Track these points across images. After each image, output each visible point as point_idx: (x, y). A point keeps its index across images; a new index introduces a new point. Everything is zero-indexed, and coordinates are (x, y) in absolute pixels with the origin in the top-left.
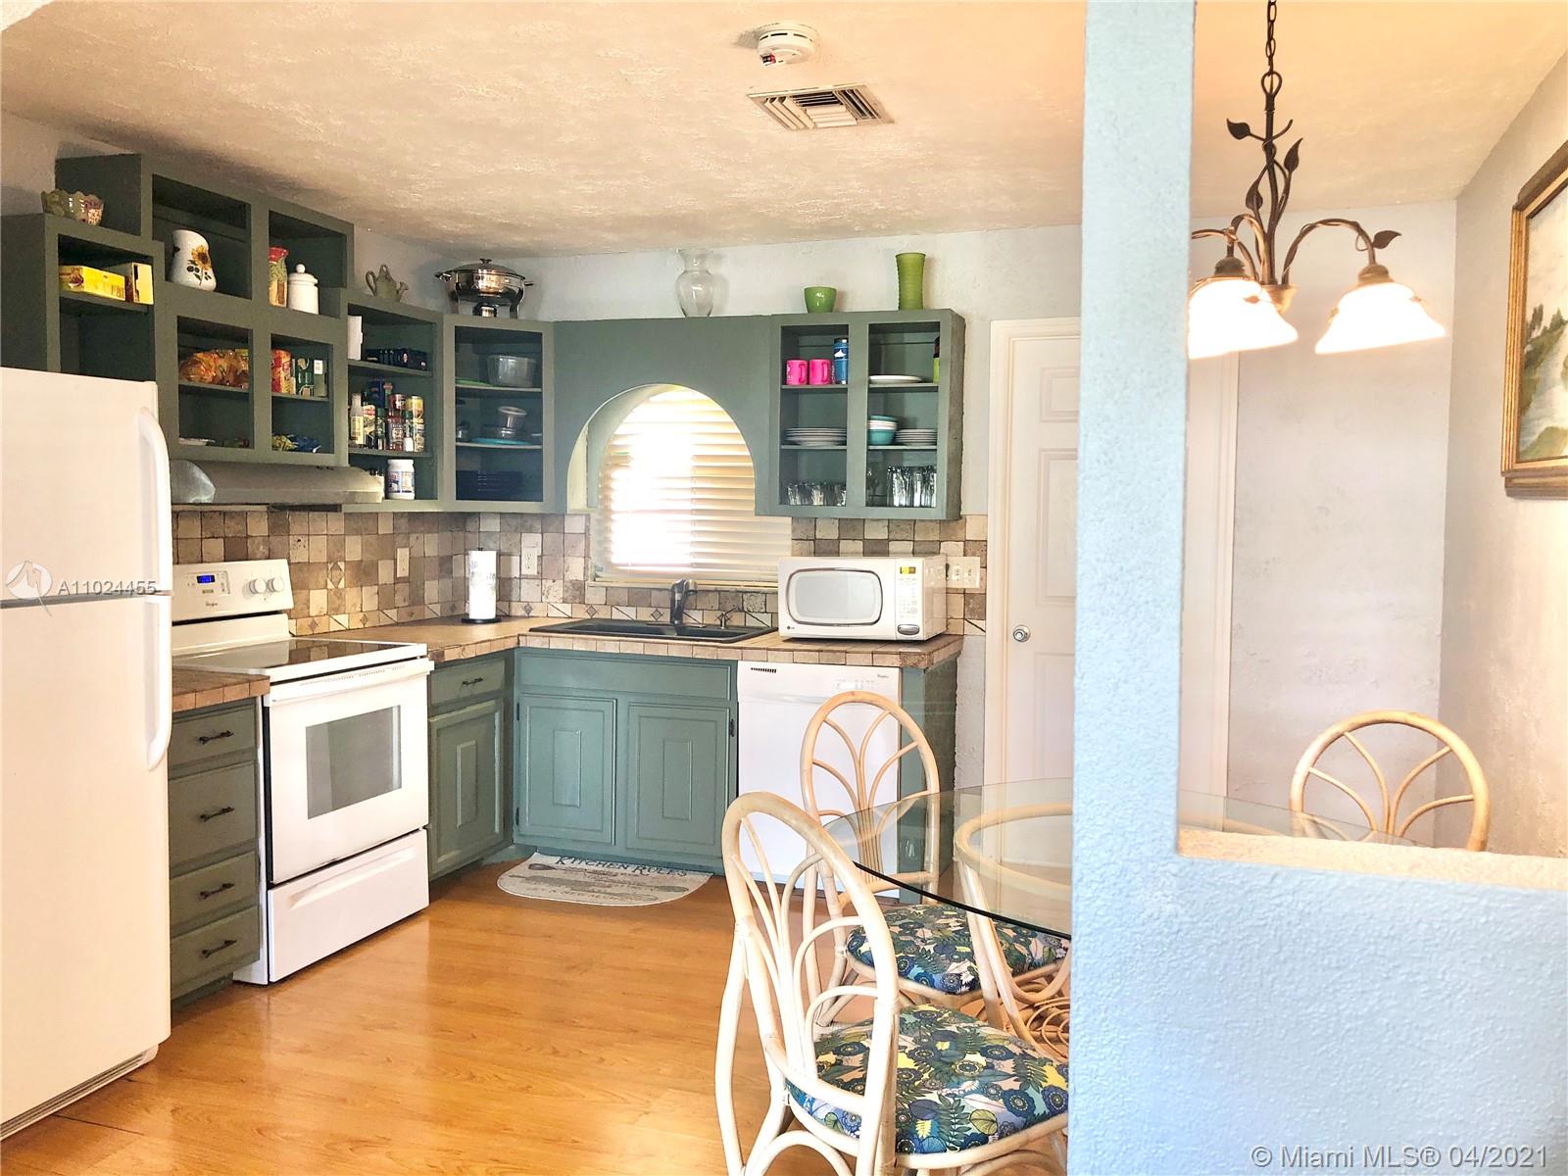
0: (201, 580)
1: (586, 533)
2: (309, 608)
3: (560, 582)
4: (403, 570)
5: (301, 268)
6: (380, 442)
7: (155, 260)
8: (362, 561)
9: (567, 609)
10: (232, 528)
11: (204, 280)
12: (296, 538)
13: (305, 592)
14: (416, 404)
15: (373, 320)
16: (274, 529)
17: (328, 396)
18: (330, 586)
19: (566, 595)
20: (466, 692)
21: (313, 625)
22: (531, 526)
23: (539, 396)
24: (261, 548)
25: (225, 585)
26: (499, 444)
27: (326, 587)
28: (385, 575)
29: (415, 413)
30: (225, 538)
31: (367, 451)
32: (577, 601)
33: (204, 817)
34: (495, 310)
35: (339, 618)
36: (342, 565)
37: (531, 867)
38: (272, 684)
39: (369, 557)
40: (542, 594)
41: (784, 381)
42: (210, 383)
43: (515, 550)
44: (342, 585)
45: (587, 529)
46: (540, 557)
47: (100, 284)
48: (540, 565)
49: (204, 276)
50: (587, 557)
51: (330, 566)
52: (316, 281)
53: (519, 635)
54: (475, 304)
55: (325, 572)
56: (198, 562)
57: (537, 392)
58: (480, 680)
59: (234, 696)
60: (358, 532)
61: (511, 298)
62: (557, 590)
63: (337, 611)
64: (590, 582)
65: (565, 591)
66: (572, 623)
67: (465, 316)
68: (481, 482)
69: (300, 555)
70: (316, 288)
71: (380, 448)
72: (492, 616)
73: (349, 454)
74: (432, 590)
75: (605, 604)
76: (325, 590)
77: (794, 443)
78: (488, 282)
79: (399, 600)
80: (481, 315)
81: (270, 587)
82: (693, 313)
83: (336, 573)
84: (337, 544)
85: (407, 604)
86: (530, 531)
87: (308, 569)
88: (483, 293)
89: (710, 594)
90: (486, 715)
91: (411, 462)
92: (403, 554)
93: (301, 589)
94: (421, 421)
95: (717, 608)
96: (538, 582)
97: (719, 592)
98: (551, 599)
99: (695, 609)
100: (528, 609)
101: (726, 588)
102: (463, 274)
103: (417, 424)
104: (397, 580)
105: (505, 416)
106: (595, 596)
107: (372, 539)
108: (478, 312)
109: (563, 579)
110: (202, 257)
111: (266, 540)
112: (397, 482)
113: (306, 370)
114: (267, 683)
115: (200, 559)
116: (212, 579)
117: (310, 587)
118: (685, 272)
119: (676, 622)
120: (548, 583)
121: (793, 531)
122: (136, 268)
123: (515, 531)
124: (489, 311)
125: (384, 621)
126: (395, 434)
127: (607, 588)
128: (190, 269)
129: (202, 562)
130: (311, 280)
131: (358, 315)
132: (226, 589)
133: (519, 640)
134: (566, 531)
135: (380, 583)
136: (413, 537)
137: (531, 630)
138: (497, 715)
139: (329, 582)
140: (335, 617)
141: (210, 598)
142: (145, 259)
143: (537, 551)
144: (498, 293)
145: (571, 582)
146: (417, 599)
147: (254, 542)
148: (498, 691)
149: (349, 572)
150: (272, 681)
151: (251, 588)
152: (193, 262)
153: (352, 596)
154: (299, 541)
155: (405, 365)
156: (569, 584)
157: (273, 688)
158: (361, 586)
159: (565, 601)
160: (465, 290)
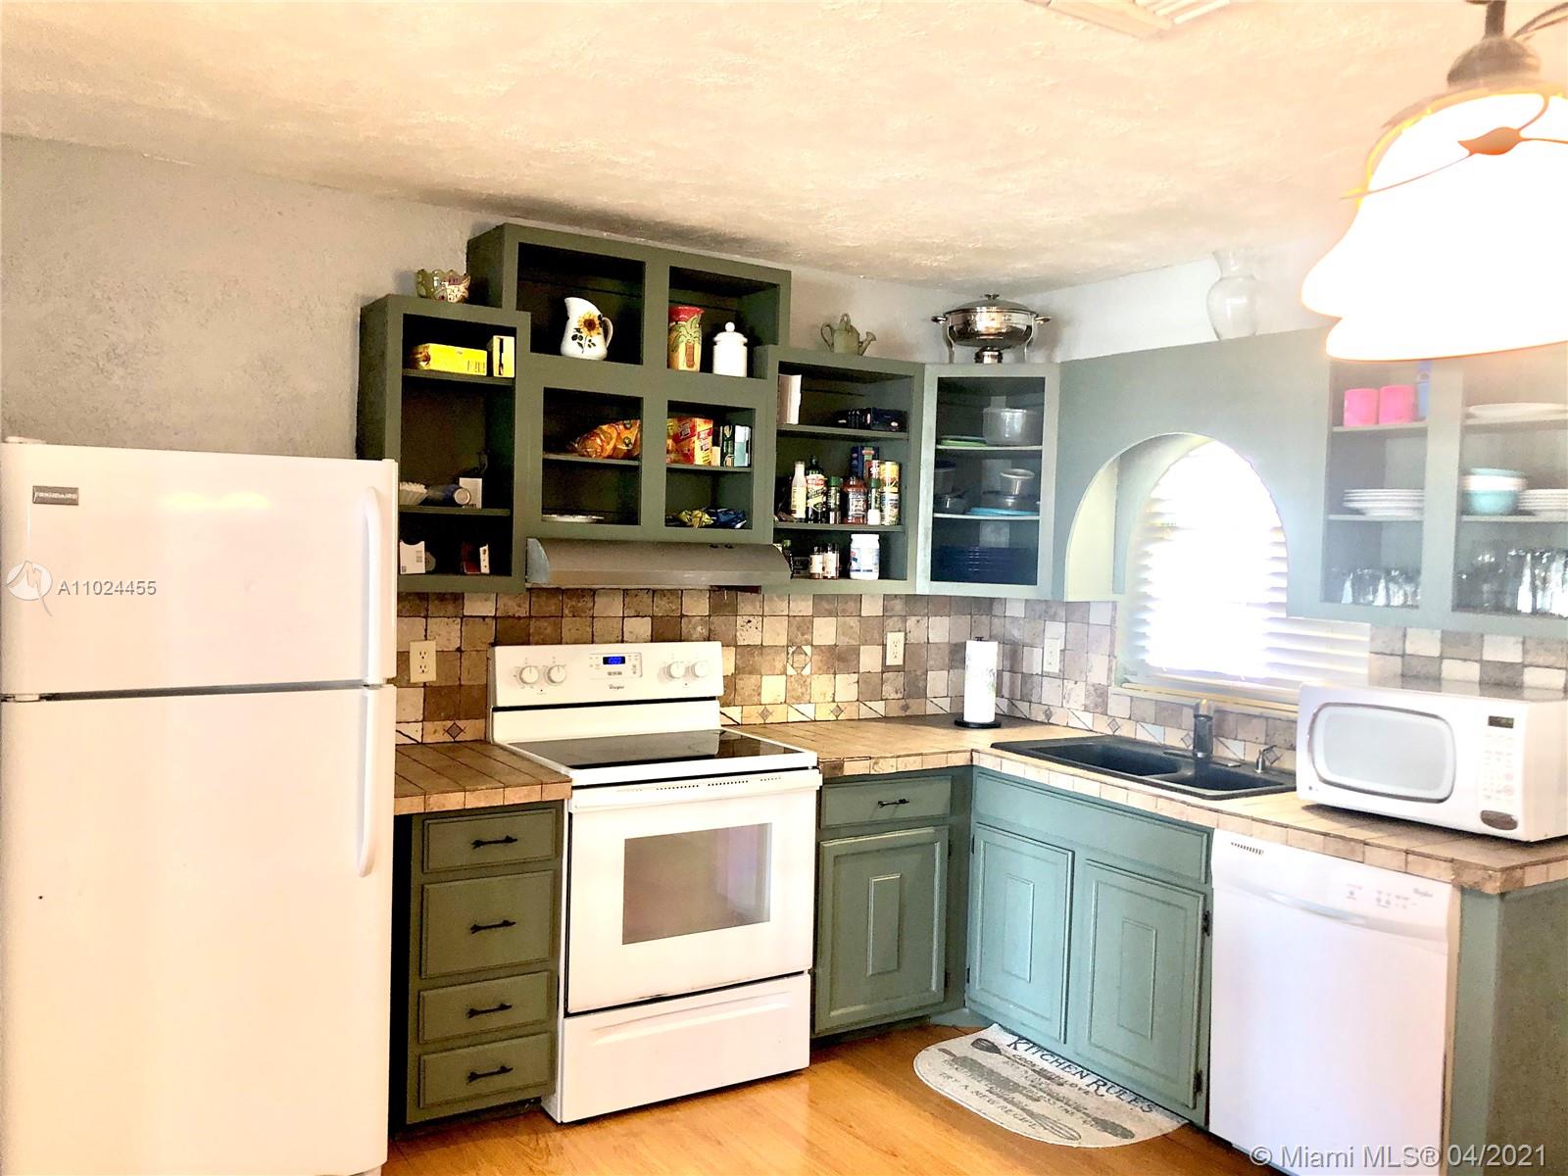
0: (606, 661)
1: (1112, 625)
2: (759, 694)
3: (1081, 685)
4: (895, 658)
5: (730, 326)
6: (832, 514)
7: (518, 331)
8: (836, 645)
9: (1088, 719)
10: (662, 607)
11: (586, 347)
12: (746, 618)
13: (754, 678)
14: (888, 471)
15: (816, 377)
16: (715, 609)
17: (749, 466)
18: (790, 671)
19: (1088, 702)
20: (884, 814)
21: (764, 714)
22: (1055, 613)
23: (1039, 454)
24: (699, 629)
25: (638, 667)
26: (1002, 515)
27: (784, 673)
28: (869, 659)
29: (888, 481)
30: (652, 617)
31: (811, 526)
32: (1099, 710)
33: (476, 929)
34: (1000, 354)
35: (801, 707)
36: (808, 649)
37: (976, 1043)
38: (574, 788)
39: (844, 641)
40: (1064, 698)
41: (1338, 418)
42: (609, 457)
43: (1037, 641)
44: (807, 671)
45: (1113, 620)
46: (1063, 651)
47: (447, 360)
48: (1063, 661)
49: (588, 343)
50: (1111, 655)
51: (791, 650)
52: (745, 340)
53: (972, 750)
54: (977, 350)
55: (784, 655)
56: (617, 642)
57: (1037, 451)
58: (903, 801)
59: (520, 798)
60: (830, 614)
61: (1014, 338)
62: (1078, 695)
63: (799, 700)
64: (1113, 689)
65: (1087, 696)
66: (1091, 738)
67: (962, 365)
68: (974, 560)
69: (748, 636)
70: (745, 348)
71: (832, 521)
72: (990, 718)
73: (775, 529)
74: (937, 682)
75: (1130, 719)
76: (784, 676)
77: (1358, 512)
78: (986, 321)
79: (888, 690)
80: (982, 362)
81: (691, 671)
82: (1229, 334)
83: (799, 659)
84: (801, 626)
85: (900, 696)
86: (1053, 618)
87: (762, 654)
88: (983, 335)
89: (1254, 721)
90: (923, 844)
91: (877, 537)
92: (895, 641)
93: (750, 673)
94: (896, 489)
95: (1263, 742)
96: (1059, 682)
97: (1267, 718)
98: (1072, 705)
99: (1235, 739)
100: (1048, 714)
101: (1276, 713)
102: (960, 315)
103: (890, 494)
104: (886, 668)
105: (1010, 481)
106: (1118, 707)
107: (853, 622)
108: (979, 358)
109: (1086, 681)
110: (590, 324)
111: (706, 620)
112: (855, 560)
113: (728, 439)
114: (568, 786)
115: (620, 638)
116: (622, 660)
117: (763, 671)
118: (1221, 280)
119: (1200, 755)
120: (1069, 685)
121: (1372, 639)
122: (502, 341)
123: (1040, 617)
124: (992, 356)
125: (865, 713)
126: (855, 504)
127: (1131, 697)
128: (574, 338)
129: (623, 642)
130: (741, 339)
131: (798, 374)
132: (638, 671)
133: (972, 757)
134: (1091, 621)
135: (861, 671)
136: (911, 622)
137: (993, 746)
138: (938, 846)
139: (789, 667)
140: (796, 706)
141: (616, 681)
142: (510, 332)
143: (1060, 645)
144: (1000, 334)
145: (1093, 686)
146: (915, 689)
147: (690, 622)
148: (938, 818)
149: (816, 657)
150: (574, 784)
151: (668, 673)
152: (578, 330)
153: (821, 685)
154: (749, 622)
155: (868, 427)
156: (1092, 689)
157: (576, 792)
158: (835, 674)
159: (1086, 709)
160: (963, 333)
